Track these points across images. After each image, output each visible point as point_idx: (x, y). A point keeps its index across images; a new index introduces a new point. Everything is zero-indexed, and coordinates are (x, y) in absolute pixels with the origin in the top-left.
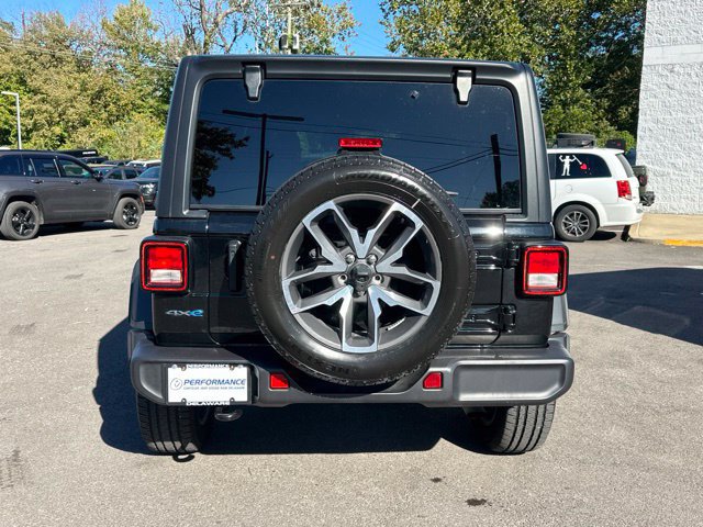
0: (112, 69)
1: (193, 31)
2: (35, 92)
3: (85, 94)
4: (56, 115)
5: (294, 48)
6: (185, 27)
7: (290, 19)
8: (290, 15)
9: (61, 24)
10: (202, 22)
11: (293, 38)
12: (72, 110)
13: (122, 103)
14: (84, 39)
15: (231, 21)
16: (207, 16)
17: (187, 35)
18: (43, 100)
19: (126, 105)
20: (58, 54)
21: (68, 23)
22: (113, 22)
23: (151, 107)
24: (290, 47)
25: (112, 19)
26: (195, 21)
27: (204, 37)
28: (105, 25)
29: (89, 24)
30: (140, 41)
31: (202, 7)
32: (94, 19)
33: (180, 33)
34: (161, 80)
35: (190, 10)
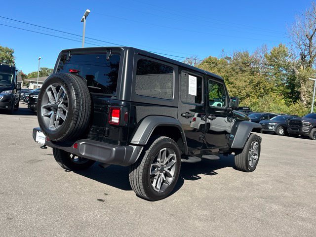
0: (266, 74)
1: (305, 56)
2: (232, 83)
3: (251, 84)
4: (237, 93)
6: (301, 55)
9: (247, 56)
10: (309, 52)
12: (244, 91)
13: (267, 88)
14: (257, 62)
16: (312, 50)
17: (302, 58)
18: (234, 87)
19: (268, 89)
20: (243, 68)
21: (250, 56)
22: (270, 54)
23: (281, 90)
26: (306, 52)
27: (310, 59)
28: (266, 56)
29: (258, 56)
30: (281, 62)
31: (310, 46)
32: (261, 54)
33: (299, 58)
34: (288, 78)
35: (305, 47)
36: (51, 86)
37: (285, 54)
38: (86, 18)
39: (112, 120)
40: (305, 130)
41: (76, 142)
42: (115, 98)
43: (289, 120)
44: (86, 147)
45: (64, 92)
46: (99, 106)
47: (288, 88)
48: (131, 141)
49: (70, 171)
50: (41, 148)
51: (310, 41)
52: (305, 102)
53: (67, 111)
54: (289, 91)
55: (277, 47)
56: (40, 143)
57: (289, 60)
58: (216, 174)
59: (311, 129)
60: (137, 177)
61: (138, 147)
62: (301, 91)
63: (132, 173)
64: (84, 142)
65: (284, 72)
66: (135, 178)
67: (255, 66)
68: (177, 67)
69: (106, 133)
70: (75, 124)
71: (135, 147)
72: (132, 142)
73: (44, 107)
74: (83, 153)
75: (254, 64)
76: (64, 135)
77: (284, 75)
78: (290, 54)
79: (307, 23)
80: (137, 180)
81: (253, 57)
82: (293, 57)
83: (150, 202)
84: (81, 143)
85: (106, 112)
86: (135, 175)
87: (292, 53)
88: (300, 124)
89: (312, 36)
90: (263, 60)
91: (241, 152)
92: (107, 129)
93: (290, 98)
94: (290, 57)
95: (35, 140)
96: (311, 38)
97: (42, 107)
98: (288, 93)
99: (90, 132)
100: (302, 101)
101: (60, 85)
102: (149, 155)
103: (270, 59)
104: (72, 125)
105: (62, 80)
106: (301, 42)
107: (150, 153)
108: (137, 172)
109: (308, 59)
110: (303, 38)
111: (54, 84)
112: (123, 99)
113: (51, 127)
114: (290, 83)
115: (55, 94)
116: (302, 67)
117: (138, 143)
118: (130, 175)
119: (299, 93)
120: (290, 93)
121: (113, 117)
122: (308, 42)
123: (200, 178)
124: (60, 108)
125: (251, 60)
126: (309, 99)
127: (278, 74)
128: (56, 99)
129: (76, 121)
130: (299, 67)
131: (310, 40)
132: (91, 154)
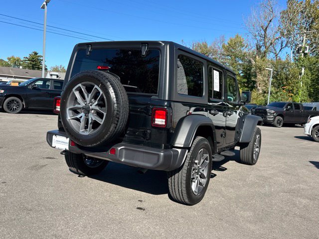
1: (260, 47)
5: (305, 52)
6: (257, 46)
7: (305, 39)
8: (305, 37)
9: (206, 46)
10: (265, 43)
11: (306, 48)
14: (215, 52)
15: (280, 42)
16: (267, 40)
17: (258, 49)
21: (208, 46)
22: (227, 45)
24: (303, 52)
25: (227, 43)
26: (261, 43)
27: (264, 49)
28: (223, 46)
29: (217, 46)
30: (237, 52)
31: (265, 36)
32: (219, 44)
33: (255, 48)
34: (244, 68)
35: (260, 38)
36: (80, 85)
37: (242, 45)
38: (47, 5)
39: (156, 122)
40: (270, 118)
41: (113, 147)
42: (157, 98)
43: (253, 108)
44: (125, 152)
45: (99, 92)
46: (136, 106)
47: (244, 78)
48: (174, 144)
49: (84, 176)
50: (61, 154)
51: (265, 33)
52: (261, 91)
53: (105, 114)
54: (245, 80)
55: (233, 38)
56: (59, 149)
57: (245, 50)
58: (226, 169)
59: (275, 117)
60: (180, 182)
61: (183, 150)
62: (257, 80)
63: (173, 177)
64: (123, 147)
65: (240, 62)
66: (176, 183)
67: (214, 57)
68: (206, 61)
69: (148, 136)
70: (116, 127)
71: (179, 150)
72: (176, 145)
73: (70, 109)
74: (122, 159)
75: (213, 55)
76: (103, 140)
77: (240, 65)
78: (246, 45)
79: (262, 14)
80: (180, 185)
81: (211, 47)
82: (249, 47)
83: (190, 207)
84: (119, 149)
85: (147, 113)
86: (176, 179)
87: (249, 43)
88: (265, 113)
89: (267, 27)
90: (221, 50)
91: (247, 146)
92: (149, 131)
93: (246, 87)
94: (246, 47)
95: (51, 145)
96: (266, 29)
97: (67, 109)
98: (244, 83)
99: (126, 135)
100: (258, 90)
101: (93, 84)
102: (191, 157)
103: (227, 50)
104: (113, 129)
105: (97, 78)
106: (257, 33)
107: (191, 155)
108: (180, 176)
109: (263, 49)
110: (259, 29)
111: (83, 83)
112: (167, 99)
113: (83, 132)
114: (246, 73)
115: (86, 95)
116: (257, 57)
117: (182, 146)
118: (169, 179)
119: (255, 82)
120: (247, 83)
121: (156, 119)
122: (263, 33)
123: (215, 175)
124: (92, 109)
125: (209, 51)
126: (264, 88)
127: (235, 64)
128: (88, 100)
129: (117, 124)
130: (255, 57)
131: (265, 30)
132: (133, 160)
